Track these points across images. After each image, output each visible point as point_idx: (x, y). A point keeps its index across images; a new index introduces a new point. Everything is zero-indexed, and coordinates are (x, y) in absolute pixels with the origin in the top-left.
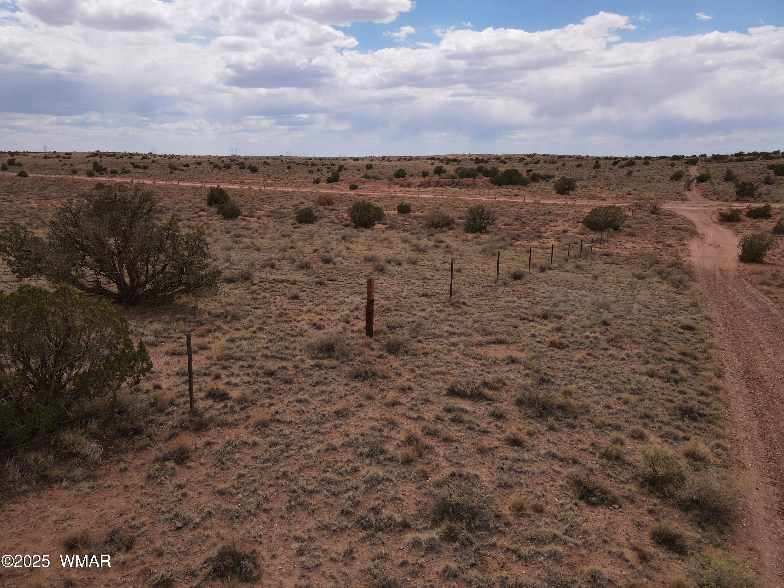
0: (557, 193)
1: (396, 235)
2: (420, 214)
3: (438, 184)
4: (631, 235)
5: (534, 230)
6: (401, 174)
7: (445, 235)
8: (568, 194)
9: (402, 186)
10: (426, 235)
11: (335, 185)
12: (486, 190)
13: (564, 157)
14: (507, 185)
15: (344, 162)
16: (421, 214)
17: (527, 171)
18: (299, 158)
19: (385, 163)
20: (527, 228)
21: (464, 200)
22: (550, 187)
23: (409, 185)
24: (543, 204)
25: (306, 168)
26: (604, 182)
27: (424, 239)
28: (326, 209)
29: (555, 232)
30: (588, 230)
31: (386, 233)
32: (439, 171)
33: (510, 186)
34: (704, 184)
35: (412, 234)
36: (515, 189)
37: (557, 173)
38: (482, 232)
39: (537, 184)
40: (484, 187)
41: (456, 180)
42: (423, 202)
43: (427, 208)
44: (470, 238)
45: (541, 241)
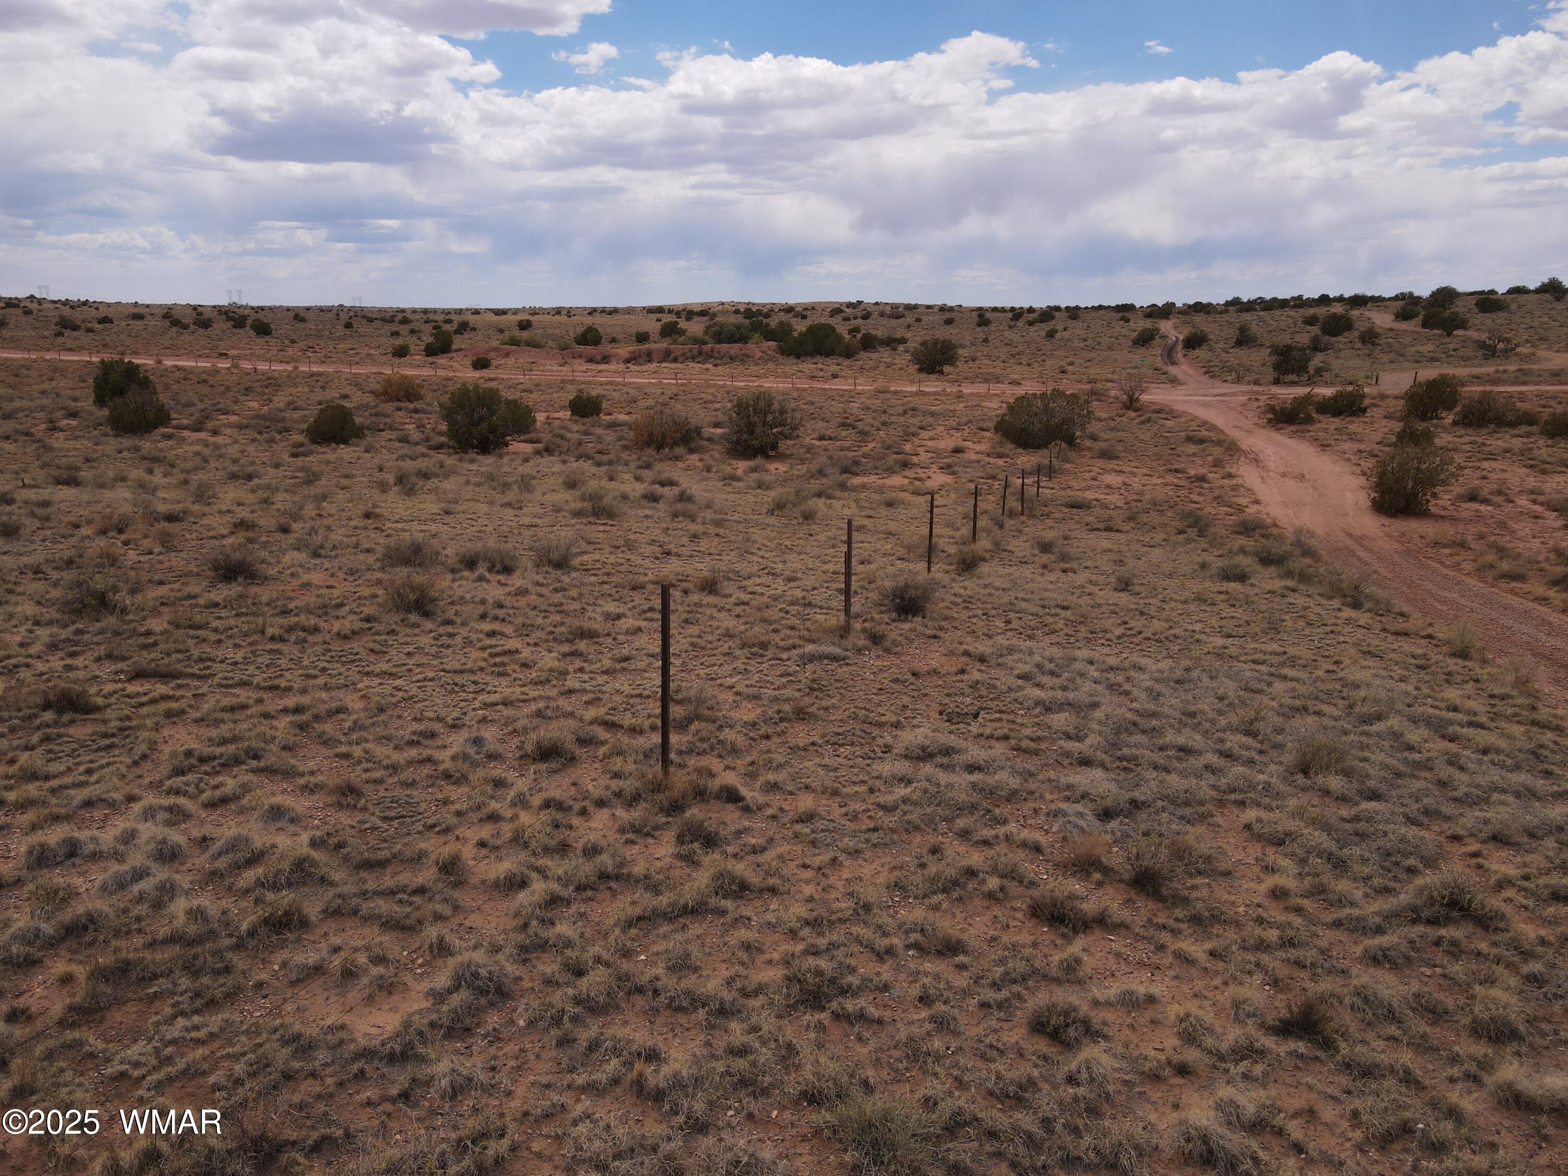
0: (920, 370)
1: (558, 467)
2: (622, 417)
3: (667, 356)
4: (1106, 455)
5: (889, 448)
6: (590, 337)
7: (680, 464)
8: (941, 372)
9: (591, 360)
10: (632, 466)
11: (442, 360)
12: (771, 366)
13: (916, 307)
14: (812, 355)
15: (476, 317)
16: (626, 418)
17: (850, 332)
18: (380, 310)
19: (562, 318)
20: (871, 445)
21: (724, 386)
22: (902, 358)
23: (605, 359)
24: (895, 392)
25: (388, 328)
26: (1005, 349)
27: (627, 476)
28: (399, 409)
29: (937, 453)
30: (1011, 446)
31: (532, 463)
32: (670, 330)
33: (818, 359)
34: (1197, 352)
35: (599, 464)
36: (831, 365)
37: (908, 335)
38: (768, 457)
39: (874, 356)
40: (765, 360)
41: (708, 347)
42: (632, 392)
43: (642, 404)
44: (740, 472)
45: (909, 473)
